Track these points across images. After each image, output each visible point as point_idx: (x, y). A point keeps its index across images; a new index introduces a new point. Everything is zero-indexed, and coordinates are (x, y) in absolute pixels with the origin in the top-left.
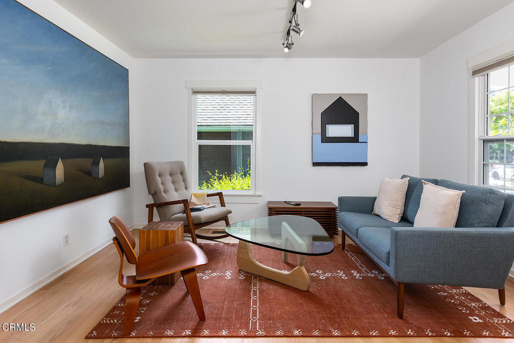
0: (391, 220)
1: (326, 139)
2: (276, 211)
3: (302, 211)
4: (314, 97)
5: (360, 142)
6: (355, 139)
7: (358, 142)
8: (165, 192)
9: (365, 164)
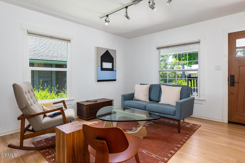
0: (146, 101)
1: (103, 69)
2: (89, 106)
3: (100, 104)
4: (98, 49)
5: (114, 71)
6: (112, 69)
7: (113, 71)
8: (31, 105)
9: (115, 80)
